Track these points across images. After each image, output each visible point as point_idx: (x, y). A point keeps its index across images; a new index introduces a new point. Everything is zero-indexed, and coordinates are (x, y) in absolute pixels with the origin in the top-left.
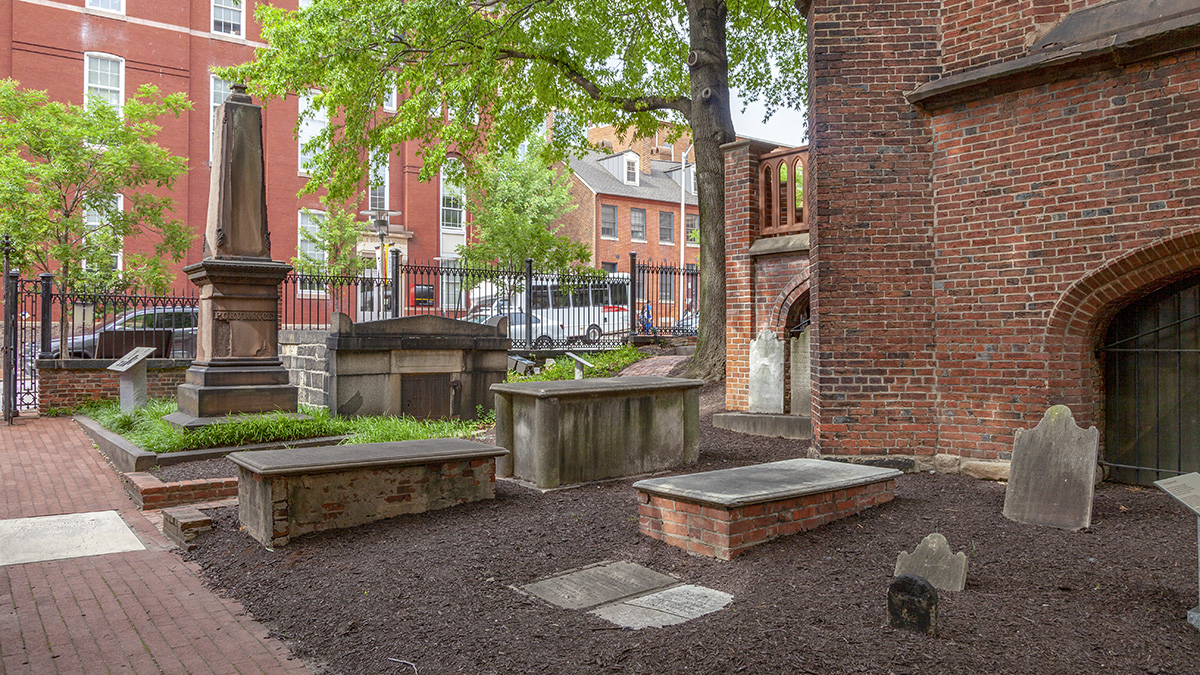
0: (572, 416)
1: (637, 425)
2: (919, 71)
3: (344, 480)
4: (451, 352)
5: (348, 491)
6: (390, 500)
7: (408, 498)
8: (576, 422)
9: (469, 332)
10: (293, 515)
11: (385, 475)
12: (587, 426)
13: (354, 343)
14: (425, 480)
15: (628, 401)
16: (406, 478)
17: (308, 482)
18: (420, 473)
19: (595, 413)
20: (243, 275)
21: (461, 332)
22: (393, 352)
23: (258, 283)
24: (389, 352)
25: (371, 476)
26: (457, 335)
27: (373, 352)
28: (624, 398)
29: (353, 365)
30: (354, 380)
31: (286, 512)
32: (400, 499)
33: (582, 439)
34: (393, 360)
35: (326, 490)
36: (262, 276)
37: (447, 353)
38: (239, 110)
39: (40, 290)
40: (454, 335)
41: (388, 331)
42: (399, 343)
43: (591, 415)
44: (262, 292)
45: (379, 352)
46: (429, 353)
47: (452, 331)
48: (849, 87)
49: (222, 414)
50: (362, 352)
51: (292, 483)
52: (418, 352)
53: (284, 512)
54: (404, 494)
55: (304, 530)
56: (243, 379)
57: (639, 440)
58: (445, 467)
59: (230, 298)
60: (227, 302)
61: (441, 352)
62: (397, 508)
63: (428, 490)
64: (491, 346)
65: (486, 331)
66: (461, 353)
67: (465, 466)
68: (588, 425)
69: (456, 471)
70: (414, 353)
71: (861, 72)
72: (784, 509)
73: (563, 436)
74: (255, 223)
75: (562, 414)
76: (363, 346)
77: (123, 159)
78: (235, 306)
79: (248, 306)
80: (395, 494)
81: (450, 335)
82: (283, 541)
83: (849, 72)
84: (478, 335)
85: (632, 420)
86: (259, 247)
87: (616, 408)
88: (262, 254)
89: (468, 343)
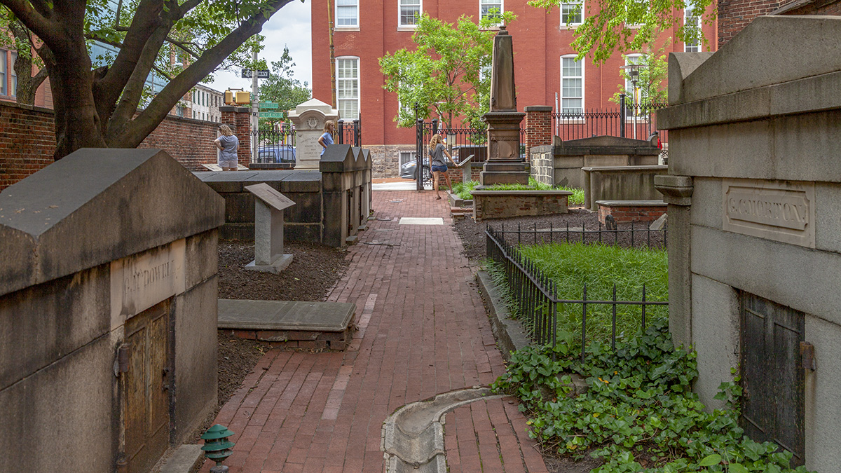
0: (609, 180)
1: (648, 187)
2: (767, 7)
3: (503, 199)
4: (620, 156)
5: (505, 204)
6: (521, 209)
7: (529, 209)
8: (611, 183)
9: (632, 144)
10: (484, 210)
11: (518, 199)
12: (618, 186)
13: (563, 151)
14: (536, 203)
15: (642, 175)
16: (528, 201)
17: (489, 199)
18: (534, 199)
19: (622, 180)
20: (503, 119)
21: (627, 144)
22: (585, 156)
23: (510, 122)
24: (583, 156)
25: (513, 199)
26: (624, 147)
27: (573, 156)
28: (640, 174)
29: (563, 163)
30: (563, 171)
31: (481, 209)
32: (526, 209)
33: (615, 191)
34: (585, 161)
35: (496, 203)
36: (512, 119)
37: (618, 157)
38: (502, 39)
39: (432, 128)
40: (622, 147)
41: (582, 145)
42: (588, 151)
43: (620, 180)
44: (512, 127)
45: (577, 156)
46: (606, 157)
47: (621, 145)
48: (733, 18)
49: (492, 184)
50: (567, 156)
51: (483, 199)
52: (600, 156)
53: (480, 209)
54: (527, 207)
55: (488, 217)
56: (503, 169)
57: (649, 194)
58: (545, 198)
59: (498, 130)
60: (496, 132)
61: (614, 156)
62: (524, 212)
63: (537, 207)
64: (646, 152)
65: (643, 144)
66: (627, 157)
67: (553, 198)
68: (618, 184)
69: (549, 200)
70: (597, 156)
71: (739, 10)
72: (643, 211)
73: (604, 189)
74: (509, 94)
75: (604, 179)
76: (568, 153)
77: (475, 54)
78: (500, 134)
79: (506, 134)
80: (524, 207)
81: (619, 147)
82: (479, 219)
83: (733, 11)
84: (638, 146)
85: (644, 183)
86: (511, 105)
87: (636, 177)
88: (512, 108)
89: (631, 151)
